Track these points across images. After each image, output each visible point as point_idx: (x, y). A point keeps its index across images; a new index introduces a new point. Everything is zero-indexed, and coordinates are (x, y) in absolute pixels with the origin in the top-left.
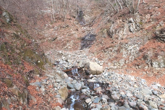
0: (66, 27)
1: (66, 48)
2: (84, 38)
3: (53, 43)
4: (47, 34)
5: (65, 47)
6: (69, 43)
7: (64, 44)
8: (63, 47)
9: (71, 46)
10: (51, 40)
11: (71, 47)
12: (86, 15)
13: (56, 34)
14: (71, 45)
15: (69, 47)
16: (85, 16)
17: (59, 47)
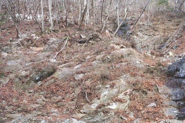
0: (91, 39)
1: (96, 112)
2: (178, 70)
3: (36, 91)
4: (19, 61)
5: (94, 107)
6: (112, 86)
7: (88, 91)
8: (79, 107)
9: (120, 101)
10: (26, 76)
11: (122, 107)
12: (139, 33)
13: (53, 60)
14: (121, 96)
15: (114, 106)
16: (137, 35)
17: (59, 105)
